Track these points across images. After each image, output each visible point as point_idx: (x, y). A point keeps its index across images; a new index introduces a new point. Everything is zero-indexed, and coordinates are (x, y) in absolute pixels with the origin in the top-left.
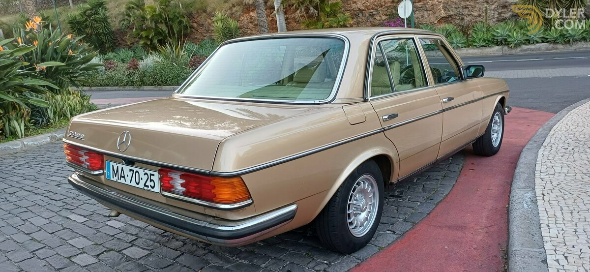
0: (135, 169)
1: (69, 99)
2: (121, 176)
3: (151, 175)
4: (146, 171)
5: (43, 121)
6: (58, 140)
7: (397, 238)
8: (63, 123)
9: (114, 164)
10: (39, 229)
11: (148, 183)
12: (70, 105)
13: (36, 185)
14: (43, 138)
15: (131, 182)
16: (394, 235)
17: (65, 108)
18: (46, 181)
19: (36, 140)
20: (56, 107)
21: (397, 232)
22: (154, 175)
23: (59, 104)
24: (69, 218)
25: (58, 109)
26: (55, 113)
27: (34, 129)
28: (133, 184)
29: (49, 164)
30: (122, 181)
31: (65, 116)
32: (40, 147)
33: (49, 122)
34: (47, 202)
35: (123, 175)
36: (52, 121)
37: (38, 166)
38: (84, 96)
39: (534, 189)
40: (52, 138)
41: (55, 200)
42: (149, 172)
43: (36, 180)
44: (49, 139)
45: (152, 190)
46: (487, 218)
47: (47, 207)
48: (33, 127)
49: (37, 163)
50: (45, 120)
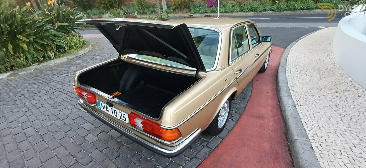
0: (114, 109)
1: (73, 39)
2: (106, 110)
3: (123, 114)
4: (120, 112)
5: (62, 50)
6: (71, 60)
7: (235, 124)
8: (72, 51)
9: (102, 103)
10: (67, 117)
11: (122, 117)
12: (74, 42)
13: (63, 88)
14: (63, 59)
15: (112, 114)
16: (233, 122)
17: (72, 43)
18: (68, 85)
19: (60, 60)
20: (67, 43)
21: (234, 120)
22: (125, 115)
23: (69, 42)
24: (81, 110)
25: (69, 44)
26: (67, 46)
27: (59, 54)
28: (113, 115)
29: (68, 75)
30: (107, 112)
31: (72, 47)
32: (63, 64)
33: (66, 50)
34: (69, 99)
35: (107, 109)
36: (67, 50)
37: (62, 75)
38: (80, 37)
39: (291, 97)
40: (68, 59)
41: (73, 98)
42: (122, 113)
43: (62, 84)
44: (66, 60)
45: (125, 121)
46: (272, 111)
47: (70, 102)
48: (58, 53)
49: (62, 74)
50: (63, 50)
